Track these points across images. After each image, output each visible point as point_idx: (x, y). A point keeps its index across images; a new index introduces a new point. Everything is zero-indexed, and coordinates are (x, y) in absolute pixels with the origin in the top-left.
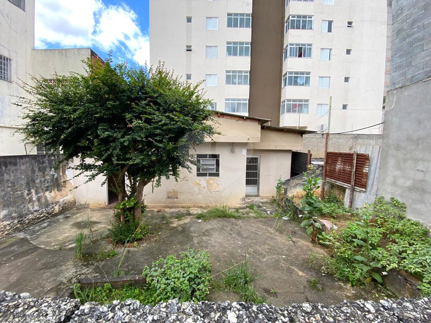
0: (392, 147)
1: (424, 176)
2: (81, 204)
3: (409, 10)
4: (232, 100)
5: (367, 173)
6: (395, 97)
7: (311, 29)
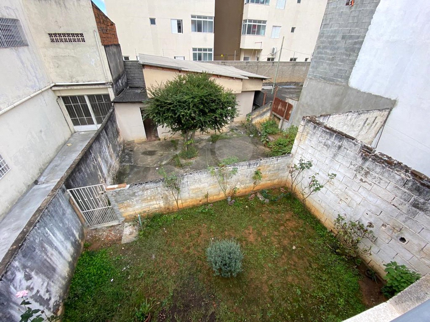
2: (128, 141)
4: (198, 18)
5: (290, 114)
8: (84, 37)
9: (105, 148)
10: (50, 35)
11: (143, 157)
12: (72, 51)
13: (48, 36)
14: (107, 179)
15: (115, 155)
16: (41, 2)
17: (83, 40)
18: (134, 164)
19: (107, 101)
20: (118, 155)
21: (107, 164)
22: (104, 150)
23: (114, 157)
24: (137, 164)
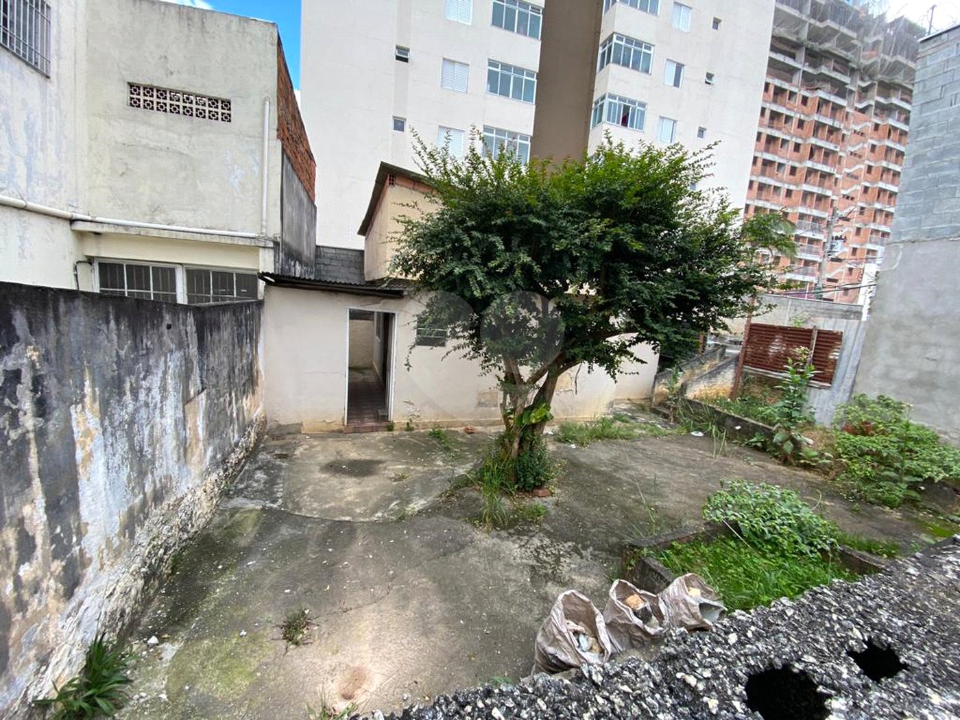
0: (888, 324)
1: (937, 366)
2: (280, 426)
3: (940, 131)
5: (836, 360)
6: (901, 254)
7: (647, 71)
8: (232, 112)
9: (163, 388)
10: (133, 87)
11: (325, 480)
12: (184, 138)
13: (127, 89)
14: (90, 572)
15: (210, 453)
16: (138, 3)
17: (227, 118)
18: (285, 504)
19: (246, 294)
20: (224, 461)
21: (142, 474)
22: (156, 392)
23: (201, 462)
24: (298, 506)
